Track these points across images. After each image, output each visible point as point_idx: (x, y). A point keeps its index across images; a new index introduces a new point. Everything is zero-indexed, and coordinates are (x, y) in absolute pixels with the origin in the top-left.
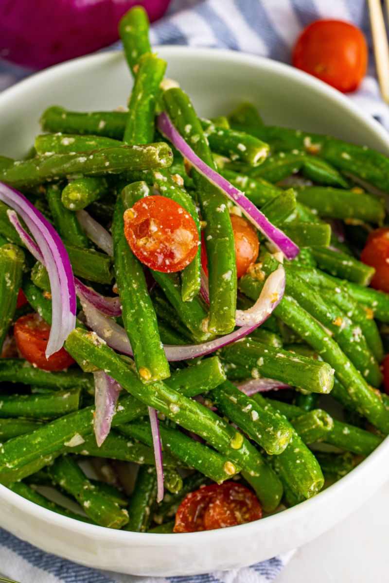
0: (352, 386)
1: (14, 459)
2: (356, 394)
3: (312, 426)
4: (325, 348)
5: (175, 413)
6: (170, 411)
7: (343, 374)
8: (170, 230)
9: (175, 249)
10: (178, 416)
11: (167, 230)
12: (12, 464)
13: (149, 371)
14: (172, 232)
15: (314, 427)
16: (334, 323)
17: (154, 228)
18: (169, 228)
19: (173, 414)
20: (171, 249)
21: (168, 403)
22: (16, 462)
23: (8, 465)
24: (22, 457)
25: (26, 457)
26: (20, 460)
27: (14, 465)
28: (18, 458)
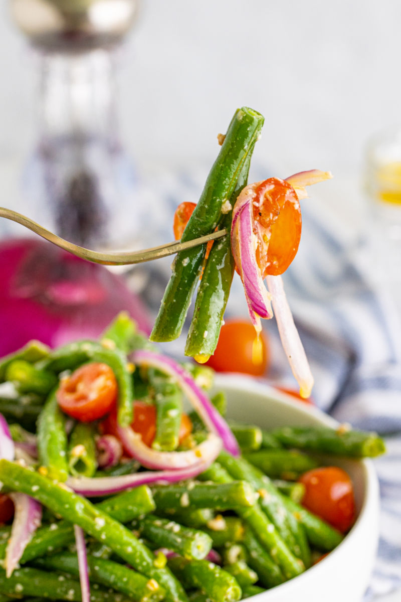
0: (274, 548)
2: (278, 555)
6: (95, 525)
10: (103, 530)
15: (237, 572)
19: (99, 527)
21: (94, 517)
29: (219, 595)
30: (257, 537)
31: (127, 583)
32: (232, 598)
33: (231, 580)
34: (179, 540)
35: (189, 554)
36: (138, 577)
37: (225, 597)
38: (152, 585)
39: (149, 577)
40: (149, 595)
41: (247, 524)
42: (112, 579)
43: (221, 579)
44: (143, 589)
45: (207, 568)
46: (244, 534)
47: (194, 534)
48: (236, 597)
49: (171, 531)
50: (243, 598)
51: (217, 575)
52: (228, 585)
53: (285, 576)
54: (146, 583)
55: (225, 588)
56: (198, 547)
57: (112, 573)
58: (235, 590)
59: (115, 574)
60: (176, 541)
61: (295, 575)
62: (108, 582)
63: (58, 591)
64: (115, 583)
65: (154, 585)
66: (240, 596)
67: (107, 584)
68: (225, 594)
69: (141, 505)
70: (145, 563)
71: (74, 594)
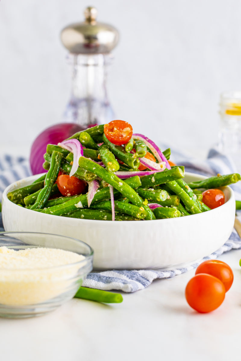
0: (193, 206)
1: (54, 210)
2: (194, 209)
4: (182, 192)
6: (119, 184)
7: (189, 201)
9: (124, 134)
11: (120, 129)
14: (122, 130)
17: (115, 129)
19: (120, 186)
20: (122, 134)
21: (118, 181)
22: (54, 211)
23: (51, 212)
24: (57, 209)
25: (59, 209)
26: (56, 210)
27: (53, 212)
28: (55, 209)
29: (171, 215)
31: (130, 209)
34: (154, 194)
35: (159, 198)
40: (140, 213)
42: (124, 208)
44: (138, 211)
47: (161, 191)
49: (150, 191)
52: (175, 211)
54: (139, 208)
56: (162, 196)
57: (124, 205)
58: (178, 213)
59: (126, 205)
62: (122, 209)
66: (180, 215)
68: (174, 214)
69: (136, 183)
70: (138, 203)
71: (107, 217)
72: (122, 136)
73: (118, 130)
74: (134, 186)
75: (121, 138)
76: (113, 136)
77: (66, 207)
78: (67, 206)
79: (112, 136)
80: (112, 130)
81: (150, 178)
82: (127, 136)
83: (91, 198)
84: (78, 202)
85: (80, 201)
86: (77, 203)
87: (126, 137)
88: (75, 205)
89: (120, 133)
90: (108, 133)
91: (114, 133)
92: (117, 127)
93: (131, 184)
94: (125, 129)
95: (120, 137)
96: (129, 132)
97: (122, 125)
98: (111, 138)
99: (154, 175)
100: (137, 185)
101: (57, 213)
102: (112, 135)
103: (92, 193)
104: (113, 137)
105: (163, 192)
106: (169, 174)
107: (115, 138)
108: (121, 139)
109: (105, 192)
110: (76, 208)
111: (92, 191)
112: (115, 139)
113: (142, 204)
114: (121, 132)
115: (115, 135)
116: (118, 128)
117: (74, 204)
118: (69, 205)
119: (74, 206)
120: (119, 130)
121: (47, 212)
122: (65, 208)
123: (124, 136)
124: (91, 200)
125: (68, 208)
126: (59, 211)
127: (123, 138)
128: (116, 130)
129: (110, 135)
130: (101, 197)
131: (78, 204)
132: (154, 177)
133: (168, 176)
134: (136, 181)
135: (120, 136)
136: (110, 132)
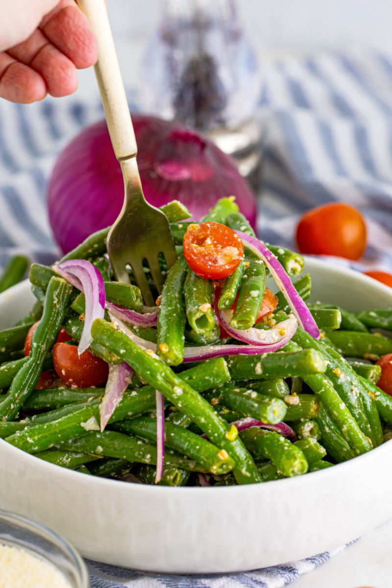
0: (345, 424)
1: (35, 435)
2: (348, 431)
3: (305, 446)
4: (323, 388)
5: (178, 394)
6: (174, 393)
7: (338, 413)
8: (221, 246)
9: (220, 258)
10: (179, 398)
11: (219, 245)
12: (32, 439)
13: (167, 347)
14: (222, 248)
15: (307, 447)
16: (334, 372)
17: (208, 241)
18: (221, 245)
19: (177, 396)
20: (217, 258)
21: (173, 385)
22: (36, 438)
23: (28, 439)
24: (42, 433)
25: (46, 434)
26: (40, 436)
27: (34, 440)
28: (39, 434)
29: (286, 467)
30: (330, 414)
31: (199, 451)
32: (298, 471)
33: (299, 454)
34: (256, 405)
35: (265, 418)
36: (210, 446)
37: (291, 470)
38: (222, 455)
39: (220, 448)
40: (219, 464)
41: (321, 400)
42: (186, 446)
43: (289, 452)
44: (214, 458)
45: (279, 440)
46: (317, 410)
47: (270, 400)
48: (302, 471)
49: (249, 397)
50: (309, 471)
51: (286, 448)
52: (295, 458)
53: (355, 451)
54: (217, 452)
55: (292, 461)
56: (274, 412)
57: (186, 440)
58: (302, 463)
59: (189, 442)
60: (253, 406)
61: (364, 451)
62: (182, 448)
63: (136, 454)
64: (188, 450)
65: (224, 455)
66: (306, 470)
67: (180, 451)
68: (292, 466)
69: (217, 376)
70: (216, 435)
71: (151, 458)
72: (215, 261)
73: (212, 246)
74: (212, 382)
75: (211, 266)
76: (195, 255)
77: (61, 428)
78: (64, 427)
79: (193, 253)
80: (201, 242)
81: (252, 365)
82: (225, 265)
83: (107, 412)
84: (89, 418)
85: (94, 415)
86: (85, 421)
87: (220, 267)
88: (83, 424)
89: (215, 253)
90: (188, 245)
91: (202, 249)
92: (213, 239)
93: (207, 378)
94: (228, 248)
95: (210, 263)
96: (233, 259)
97: (226, 238)
98: (190, 257)
99: (261, 360)
100: (220, 380)
101: (41, 442)
102: (195, 251)
103: (111, 401)
104: (195, 258)
105: (276, 403)
106: (292, 364)
107: (199, 259)
108: (209, 267)
109: (149, 396)
110: (85, 430)
111: (113, 394)
112: (198, 263)
113: (224, 436)
114: (217, 251)
115: (200, 253)
116: (215, 242)
117: (79, 423)
118: (68, 425)
119: (80, 426)
120: (215, 245)
121: (20, 439)
122: (60, 432)
123: (221, 262)
124: (108, 416)
125: (66, 430)
126: (45, 437)
127: (215, 267)
128: (209, 244)
129: (192, 250)
130: (139, 406)
131: (88, 422)
132: (261, 364)
133: (288, 367)
134: (216, 371)
135: (210, 260)
136: (194, 245)
